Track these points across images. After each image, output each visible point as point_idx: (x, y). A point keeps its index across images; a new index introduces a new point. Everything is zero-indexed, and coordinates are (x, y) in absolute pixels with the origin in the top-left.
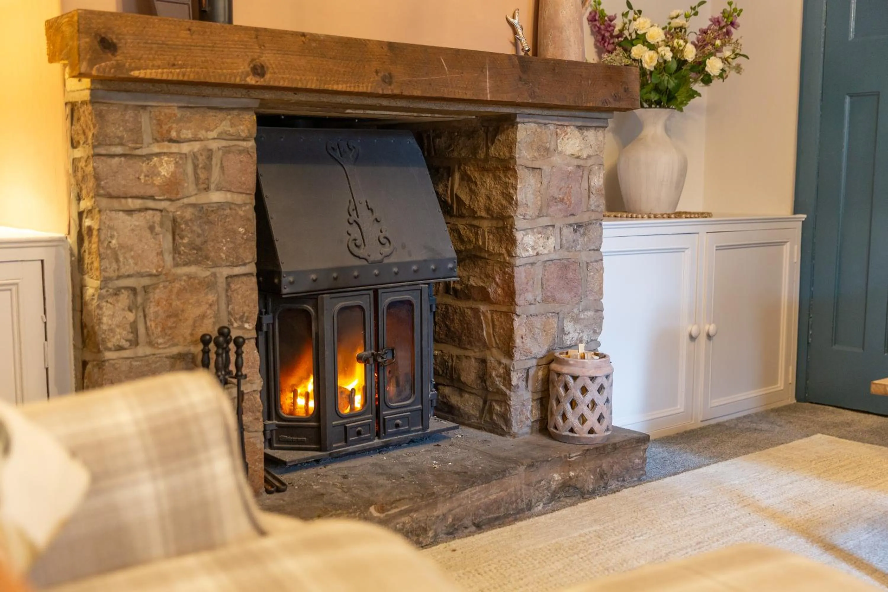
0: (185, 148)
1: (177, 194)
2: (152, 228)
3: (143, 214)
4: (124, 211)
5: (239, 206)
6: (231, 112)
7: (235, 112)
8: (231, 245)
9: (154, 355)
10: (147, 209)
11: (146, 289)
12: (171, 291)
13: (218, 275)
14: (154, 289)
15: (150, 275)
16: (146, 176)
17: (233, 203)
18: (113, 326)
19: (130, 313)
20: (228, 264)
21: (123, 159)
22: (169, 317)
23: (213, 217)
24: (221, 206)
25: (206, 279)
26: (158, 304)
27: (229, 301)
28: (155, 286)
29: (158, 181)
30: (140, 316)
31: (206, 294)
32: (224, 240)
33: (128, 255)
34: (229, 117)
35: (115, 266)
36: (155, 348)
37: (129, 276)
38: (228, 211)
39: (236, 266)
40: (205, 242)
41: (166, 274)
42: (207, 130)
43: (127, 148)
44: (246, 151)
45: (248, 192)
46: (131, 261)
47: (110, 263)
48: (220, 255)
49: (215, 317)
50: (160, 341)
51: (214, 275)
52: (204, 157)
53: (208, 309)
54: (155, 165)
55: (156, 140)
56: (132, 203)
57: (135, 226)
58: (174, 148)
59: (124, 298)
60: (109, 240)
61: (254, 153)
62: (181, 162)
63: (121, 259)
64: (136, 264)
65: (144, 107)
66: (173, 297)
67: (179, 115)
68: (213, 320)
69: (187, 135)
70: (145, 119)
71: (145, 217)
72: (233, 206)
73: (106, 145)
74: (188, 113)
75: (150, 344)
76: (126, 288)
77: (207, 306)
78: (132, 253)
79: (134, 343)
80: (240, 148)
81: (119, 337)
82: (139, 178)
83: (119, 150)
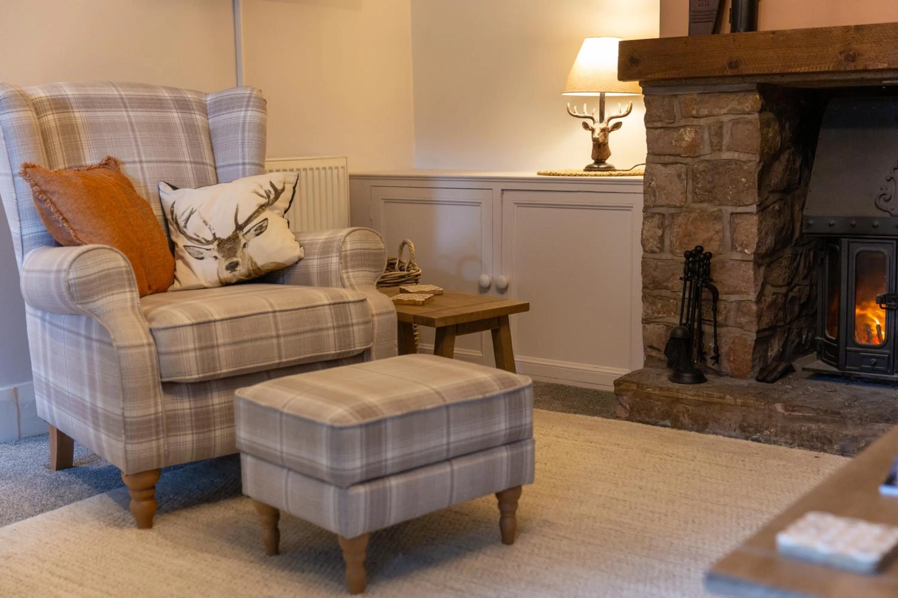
0: (702, 122)
1: (695, 152)
2: (679, 176)
3: (674, 166)
4: (662, 164)
5: (745, 162)
6: (739, 94)
7: (742, 94)
8: (735, 191)
9: (673, 260)
10: (677, 163)
11: (672, 215)
12: (688, 219)
13: (724, 211)
14: (678, 216)
15: (675, 207)
16: (676, 141)
17: (739, 160)
18: (648, 237)
19: (659, 231)
20: (732, 204)
21: (662, 130)
22: (685, 236)
23: (721, 170)
24: (729, 162)
25: (713, 213)
26: (680, 227)
27: (733, 231)
28: (678, 215)
29: (684, 144)
30: (668, 233)
31: (714, 224)
32: (731, 187)
33: (662, 193)
34: (738, 98)
35: (653, 199)
36: (674, 255)
37: (661, 206)
38: (734, 166)
39: (740, 206)
40: (714, 187)
41: (687, 207)
42: (721, 108)
43: (664, 123)
44: (749, 122)
45: (752, 152)
46: (664, 197)
47: (650, 197)
48: (727, 197)
49: (720, 241)
50: (678, 251)
51: (720, 210)
52: (715, 127)
53: (715, 234)
54: (682, 134)
55: (683, 117)
56: (667, 159)
57: (668, 174)
58: (695, 122)
59: (656, 220)
60: (650, 182)
61: (757, 123)
62: (699, 131)
63: (657, 194)
64: (667, 199)
65: (676, 96)
66: (689, 223)
67: (698, 99)
68: (718, 243)
69: (704, 112)
70: (676, 103)
71: (675, 168)
72: (739, 162)
73: (652, 121)
74: (707, 97)
75: (672, 252)
76: (659, 214)
77: (714, 232)
78: (665, 191)
79: (662, 250)
80: (746, 120)
81: (651, 244)
82: (671, 143)
83: (659, 124)
